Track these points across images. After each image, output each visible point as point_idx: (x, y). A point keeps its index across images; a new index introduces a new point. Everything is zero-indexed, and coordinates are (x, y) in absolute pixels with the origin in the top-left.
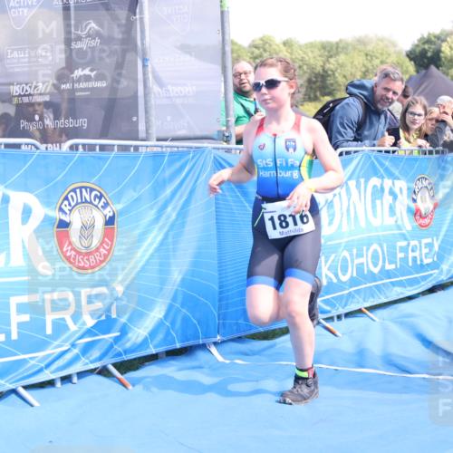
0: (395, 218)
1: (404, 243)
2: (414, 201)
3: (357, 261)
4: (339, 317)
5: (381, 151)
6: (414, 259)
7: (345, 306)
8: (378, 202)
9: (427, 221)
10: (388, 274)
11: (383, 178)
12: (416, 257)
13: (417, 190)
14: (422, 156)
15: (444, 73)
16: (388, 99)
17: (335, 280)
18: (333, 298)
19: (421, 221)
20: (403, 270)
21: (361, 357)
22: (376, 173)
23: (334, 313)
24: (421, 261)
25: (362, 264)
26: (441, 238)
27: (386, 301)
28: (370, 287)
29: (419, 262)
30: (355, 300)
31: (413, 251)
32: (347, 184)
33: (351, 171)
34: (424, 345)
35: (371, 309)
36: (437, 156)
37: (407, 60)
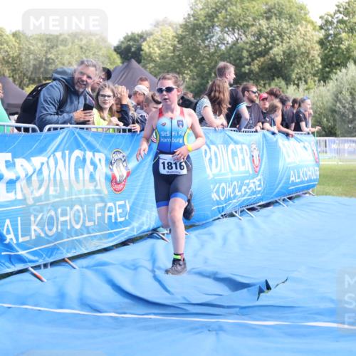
0: (95, 183)
1: (101, 205)
2: (111, 170)
3: (62, 219)
4: (45, 266)
5: (83, 129)
6: (110, 217)
7: (51, 255)
8: (80, 171)
9: (120, 187)
10: (88, 230)
11: (85, 151)
12: (111, 216)
13: (113, 161)
14: (117, 133)
15: (143, 66)
16: (83, 81)
17: (43, 235)
18: (40, 249)
19: (116, 187)
20: (100, 227)
21: (61, 299)
22: (79, 147)
23: (41, 262)
24: (116, 219)
25: (66, 221)
26: (132, 200)
27: (86, 252)
28: (73, 240)
29: (113, 221)
30: (59, 251)
31: (109, 211)
32: (54, 155)
33: (57, 144)
34: (113, 289)
35: (73, 258)
36: (130, 134)
37: (115, 53)
